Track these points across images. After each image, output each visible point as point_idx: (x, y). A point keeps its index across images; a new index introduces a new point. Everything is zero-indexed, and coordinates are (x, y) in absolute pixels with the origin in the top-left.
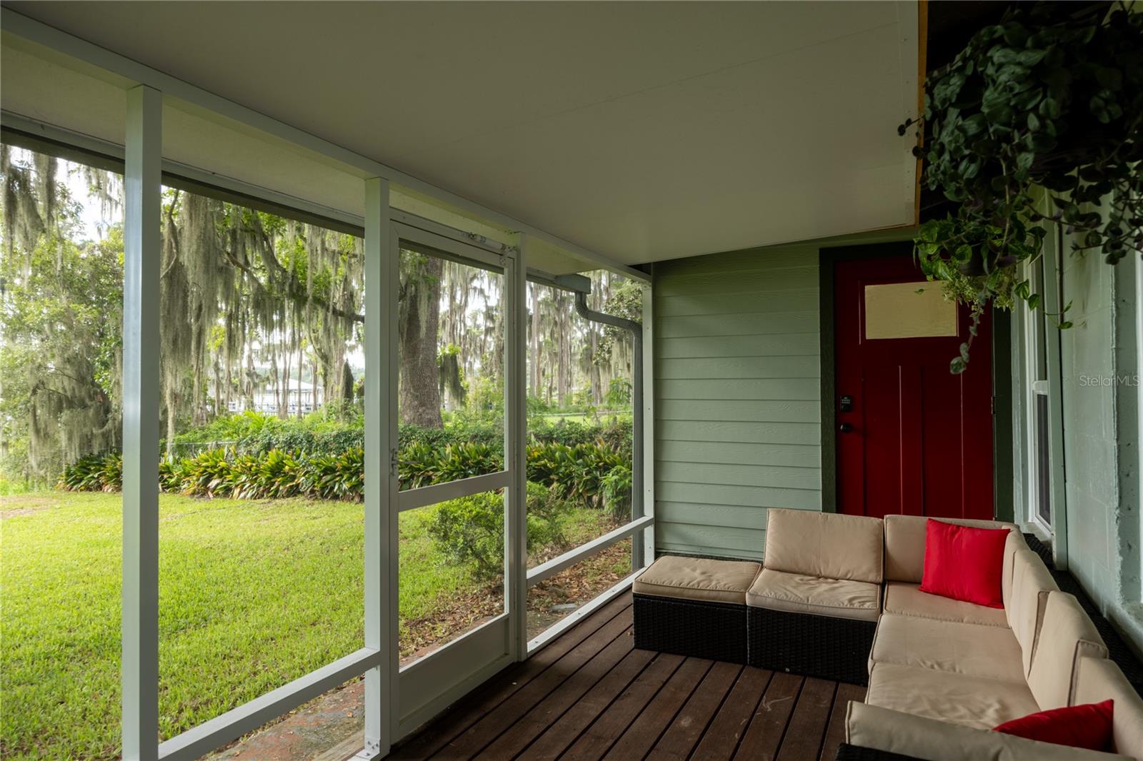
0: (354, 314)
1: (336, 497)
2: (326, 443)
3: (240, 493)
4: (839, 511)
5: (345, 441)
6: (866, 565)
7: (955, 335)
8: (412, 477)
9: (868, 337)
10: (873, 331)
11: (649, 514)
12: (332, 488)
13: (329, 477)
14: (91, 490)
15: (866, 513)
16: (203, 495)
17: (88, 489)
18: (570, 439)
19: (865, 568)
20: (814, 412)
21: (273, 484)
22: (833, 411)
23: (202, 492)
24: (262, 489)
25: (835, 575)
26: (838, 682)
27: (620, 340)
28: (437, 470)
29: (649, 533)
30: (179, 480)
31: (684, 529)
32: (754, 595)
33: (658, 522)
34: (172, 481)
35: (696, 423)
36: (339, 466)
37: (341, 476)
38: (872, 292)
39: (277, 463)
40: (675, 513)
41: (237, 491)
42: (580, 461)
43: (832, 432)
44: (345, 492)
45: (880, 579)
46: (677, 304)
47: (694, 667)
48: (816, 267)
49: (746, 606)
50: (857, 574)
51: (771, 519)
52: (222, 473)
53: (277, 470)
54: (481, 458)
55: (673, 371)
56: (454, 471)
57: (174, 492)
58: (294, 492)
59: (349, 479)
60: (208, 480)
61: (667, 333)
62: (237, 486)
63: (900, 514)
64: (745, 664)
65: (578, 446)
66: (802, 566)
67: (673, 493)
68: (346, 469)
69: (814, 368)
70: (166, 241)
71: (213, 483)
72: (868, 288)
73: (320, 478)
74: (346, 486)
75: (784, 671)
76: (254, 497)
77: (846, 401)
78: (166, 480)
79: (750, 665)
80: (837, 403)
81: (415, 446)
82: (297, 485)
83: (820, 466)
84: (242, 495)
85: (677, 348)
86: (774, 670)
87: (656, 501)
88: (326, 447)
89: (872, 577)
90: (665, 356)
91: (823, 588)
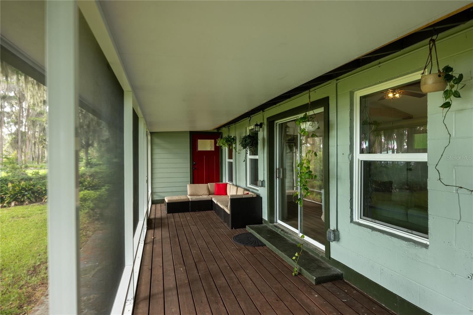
6: (206, 192)
7: (213, 150)
9: (199, 150)
10: (200, 149)
11: (150, 191)
19: (206, 193)
20: (188, 165)
22: (192, 165)
26: (205, 211)
28: (6, 194)
32: (191, 199)
33: (152, 193)
35: (162, 169)
38: (199, 141)
40: (156, 190)
43: (192, 170)
46: (157, 140)
47: (181, 214)
48: (189, 135)
49: (189, 201)
50: (205, 194)
51: (188, 186)
55: (156, 156)
56: (17, 194)
61: (155, 147)
63: (204, 183)
64: (190, 211)
66: (196, 194)
67: (155, 186)
69: (188, 156)
72: (198, 140)
77: (194, 163)
80: (193, 163)
83: (189, 176)
85: (157, 151)
86: (195, 212)
87: (151, 188)
89: (207, 194)
90: (154, 153)
91: (201, 197)
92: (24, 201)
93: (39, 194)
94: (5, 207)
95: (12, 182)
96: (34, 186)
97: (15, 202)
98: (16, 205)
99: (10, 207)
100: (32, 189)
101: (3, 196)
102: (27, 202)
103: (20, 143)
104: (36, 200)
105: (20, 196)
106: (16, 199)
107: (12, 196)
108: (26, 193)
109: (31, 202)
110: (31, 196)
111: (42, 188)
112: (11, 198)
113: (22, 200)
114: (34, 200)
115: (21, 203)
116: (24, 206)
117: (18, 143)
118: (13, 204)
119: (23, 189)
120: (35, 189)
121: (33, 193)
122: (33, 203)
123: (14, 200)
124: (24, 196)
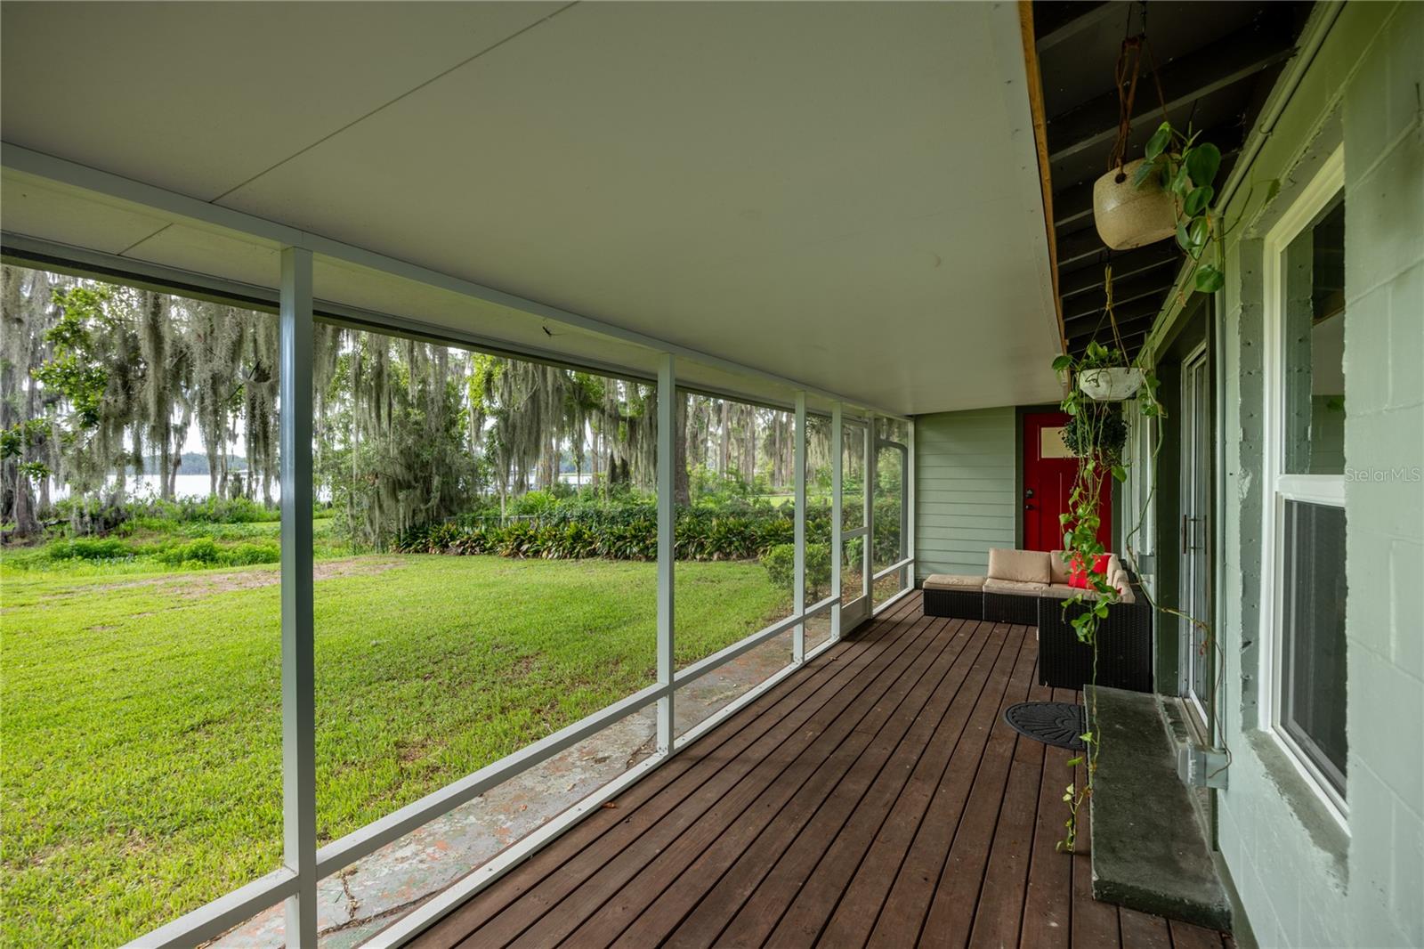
0: (620, 416)
1: (627, 558)
2: (613, 517)
3: (547, 556)
4: (1025, 549)
5: (628, 516)
6: (1041, 574)
8: (689, 543)
9: (1043, 457)
10: (1046, 453)
11: (911, 556)
12: (625, 551)
13: (621, 543)
14: (418, 552)
15: (1040, 549)
16: (514, 557)
17: (416, 551)
18: (809, 515)
19: (1041, 576)
20: (1012, 498)
21: (575, 548)
22: (1022, 498)
23: (515, 554)
24: (566, 551)
25: (1025, 579)
26: (1028, 625)
27: (818, 432)
28: (708, 537)
29: (911, 568)
30: (493, 545)
31: (931, 565)
32: (987, 587)
33: (916, 561)
34: (488, 546)
35: (941, 504)
36: (628, 534)
37: (631, 542)
39: (577, 533)
40: (927, 556)
41: (545, 554)
42: (820, 531)
43: (1022, 510)
44: (635, 554)
45: (1049, 581)
47: (956, 623)
48: (1014, 416)
49: (982, 592)
50: (1037, 579)
51: (992, 553)
52: (532, 539)
53: (577, 537)
54: (743, 529)
55: (927, 474)
56: (721, 539)
57: (489, 554)
58: (593, 554)
59: (637, 544)
60: (520, 545)
62: (544, 550)
64: (982, 620)
65: (818, 520)
66: (1008, 576)
67: (925, 545)
68: (634, 537)
69: (1012, 473)
70: (531, 372)
71: (524, 547)
72: (1044, 430)
73: (614, 543)
74: (635, 550)
75: (1001, 622)
76: (559, 558)
77: (1030, 492)
78: (483, 545)
79: (985, 620)
80: (1025, 493)
81: (687, 520)
82: (595, 549)
83: (1014, 528)
84: (550, 556)
86: (996, 622)
87: (915, 549)
88: (613, 520)
89: (1043, 580)
90: (922, 465)
91: (1020, 585)
92: (730, 553)
93: (753, 544)
94: (705, 560)
95: (718, 517)
96: (746, 527)
97: (718, 553)
98: (719, 559)
99: (711, 560)
100: (742, 532)
101: (703, 540)
102: (734, 556)
103: (777, 445)
104: (749, 555)
105: (725, 542)
106: (719, 549)
107: (715, 542)
108: (734, 539)
109: (740, 557)
110: (740, 545)
111: (756, 532)
112: (714, 546)
113: (728, 551)
114: (745, 554)
115: (727, 556)
116: (729, 563)
117: (775, 444)
118: (715, 557)
119: (730, 531)
120: (747, 532)
121: (744, 539)
122: (744, 558)
123: (717, 550)
124: (731, 543)
